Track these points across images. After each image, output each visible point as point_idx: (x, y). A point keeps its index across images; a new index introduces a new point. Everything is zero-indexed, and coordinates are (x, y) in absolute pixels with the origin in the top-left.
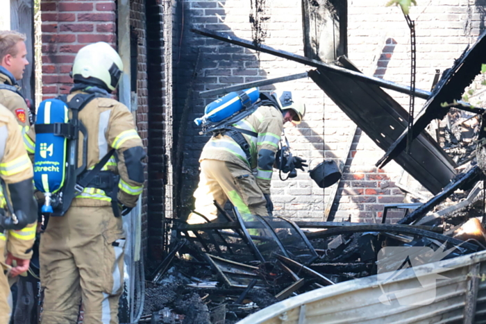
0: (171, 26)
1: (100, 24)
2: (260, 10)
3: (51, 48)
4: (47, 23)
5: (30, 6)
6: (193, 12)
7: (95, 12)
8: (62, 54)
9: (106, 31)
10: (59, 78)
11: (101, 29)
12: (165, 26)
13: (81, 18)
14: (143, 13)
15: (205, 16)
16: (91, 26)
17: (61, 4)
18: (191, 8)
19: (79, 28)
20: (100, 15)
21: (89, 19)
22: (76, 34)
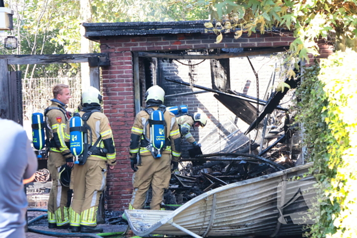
0: (156, 78)
1: (127, 79)
2: (193, 71)
3: (107, 89)
4: (105, 79)
5: (98, 73)
6: (165, 71)
7: (124, 74)
8: (111, 92)
9: (129, 82)
10: (110, 102)
11: (127, 81)
12: (153, 78)
13: (119, 77)
14: (144, 73)
15: (170, 73)
16: (123, 80)
17: (110, 72)
18: (164, 70)
19: (118, 81)
20: (126, 75)
21: (122, 77)
22: (117, 83)
